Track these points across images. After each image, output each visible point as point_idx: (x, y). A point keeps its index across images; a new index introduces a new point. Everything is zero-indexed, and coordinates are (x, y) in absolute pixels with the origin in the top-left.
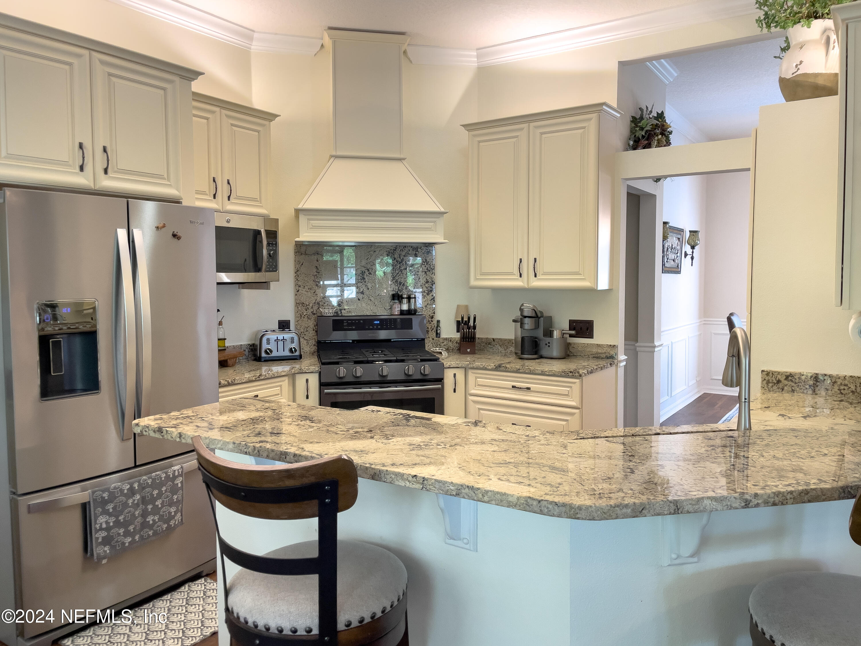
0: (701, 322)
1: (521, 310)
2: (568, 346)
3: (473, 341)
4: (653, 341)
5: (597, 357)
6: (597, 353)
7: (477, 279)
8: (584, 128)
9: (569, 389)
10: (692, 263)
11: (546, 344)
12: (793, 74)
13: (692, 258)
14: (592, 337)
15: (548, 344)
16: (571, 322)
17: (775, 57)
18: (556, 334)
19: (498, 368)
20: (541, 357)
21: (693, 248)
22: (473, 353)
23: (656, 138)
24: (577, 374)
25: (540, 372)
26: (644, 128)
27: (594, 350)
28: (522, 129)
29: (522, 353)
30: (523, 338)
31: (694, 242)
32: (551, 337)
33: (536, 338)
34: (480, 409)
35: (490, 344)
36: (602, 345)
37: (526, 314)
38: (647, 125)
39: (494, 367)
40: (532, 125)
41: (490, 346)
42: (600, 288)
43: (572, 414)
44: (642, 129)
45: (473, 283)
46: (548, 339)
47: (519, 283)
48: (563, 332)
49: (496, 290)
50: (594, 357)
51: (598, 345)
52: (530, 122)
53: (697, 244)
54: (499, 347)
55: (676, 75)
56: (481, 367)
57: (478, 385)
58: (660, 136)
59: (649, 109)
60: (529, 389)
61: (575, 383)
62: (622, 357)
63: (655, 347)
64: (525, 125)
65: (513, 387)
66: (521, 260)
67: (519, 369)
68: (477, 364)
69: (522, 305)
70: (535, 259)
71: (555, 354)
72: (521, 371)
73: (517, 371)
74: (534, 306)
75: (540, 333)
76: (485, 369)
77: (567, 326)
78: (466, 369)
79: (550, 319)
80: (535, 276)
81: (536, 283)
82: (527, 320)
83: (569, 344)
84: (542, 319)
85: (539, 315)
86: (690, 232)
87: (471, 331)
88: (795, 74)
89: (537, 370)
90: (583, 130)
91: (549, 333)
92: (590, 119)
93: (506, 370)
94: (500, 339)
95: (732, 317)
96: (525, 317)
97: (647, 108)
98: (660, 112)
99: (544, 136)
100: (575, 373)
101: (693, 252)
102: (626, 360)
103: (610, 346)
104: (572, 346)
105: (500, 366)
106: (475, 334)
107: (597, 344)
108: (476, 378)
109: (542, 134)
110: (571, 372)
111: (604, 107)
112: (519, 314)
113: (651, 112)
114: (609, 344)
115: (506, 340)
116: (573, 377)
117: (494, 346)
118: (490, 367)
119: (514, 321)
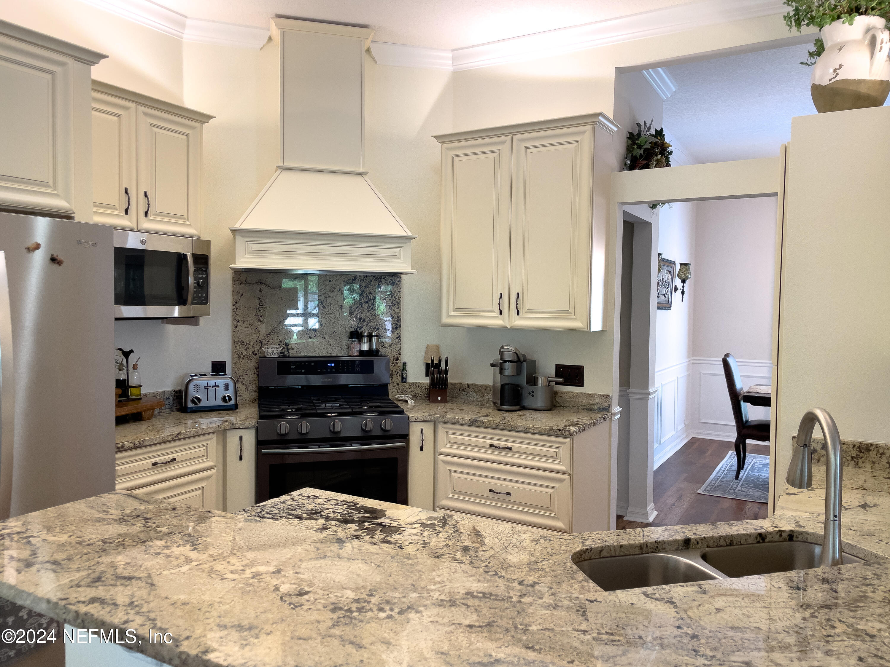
0: (689, 361)
1: (501, 353)
2: (554, 394)
3: (445, 388)
4: (647, 387)
5: (588, 409)
6: (588, 404)
7: (449, 316)
8: (577, 142)
9: (557, 450)
10: (683, 298)
11: (530, 393)
12: (830, 80)
13: (683, 293)
14: (582, 385)
15: (532, 394)
16: (558, 367)
17: (801, 63)
18: (541, 381)
19: (473, 423)
20: (523, 408)
21: (683, 281)
22: (444, 401)
23: (655, 158)
24: (567, 433)
25: (523, 429)
26: (643, 146)
27: (585, 401)
28: (503, 142)
29: (502, 404)
30: (503, 386)
31: (686, 275)
32: (535, 385)
33: (518, 386)
34: (451, 471)
35: (463, 390)
36: (594, 395)
37: (506, 358)
38: (646, 142)
39: (469, 422)
40: (516, 137)
41: (464, 393)
42: (593, 330)
43: (561, 481)
44: (640, 147)
45: (445, 320)
46: (531, 388)
47: (498, 322)
48: (549, 379)
49: (472, 329)
50: (584, 409)
51: (589, 395)
52: (514, 133)
53: (688, 278)
54: (475, 394)
55: (674, 90)
56: (454, 421)
57: (450, 442)
58: (659, 156)
59: (648, 125)
60: (509, 448)
61: (564, 443)
62: (617, 409)
63: (649, 394)
64: (508, 138)
65: (491, 446)
66: (501, 295)
67: (499, 425)
68: (450, 416)
69: (502, 347)
70: (518, 295)
71: (540, 404)
72: (500, 427)
73: (496, 427)
74: (516, 349)
75: (522, 380)
76: (457, 423)
77: (553, 372)
78: (435, 423)
79: (533, 364)
80: (518, 314)
81: (519, 322)
82: (507, 366)
83: (556, 393)
84: (525, 364)
85: (522, 359)
86: (681, 264)
87: (443, 377)
88: (833, 80)
89: (520, 426)
90: (574, 145)
91: (532, 381)
92: (584, 132)
93: (483, 425)
94: (476, 385)
95: (728, 359)
96: (506, 361)
97: (645, 123)
98: (659, 130)
99: (529, 151)
100: (565, 432)
101: (683, 287)
102: (621, 412)
103: (603, 396)
104: (559, 395)
105: (475, 421)
106: (446, 379)
107: (588, 394)
108: (447, 434)
109: (527, 148)
110: (560, 430)
111: (601, 118)
112: (498, 357)
113: (649, 128)
114: (602, 393)
115: (482, 386)
116: (562, 436)
117: (468, 393)
118: (463, 422)
119: (493, 365)
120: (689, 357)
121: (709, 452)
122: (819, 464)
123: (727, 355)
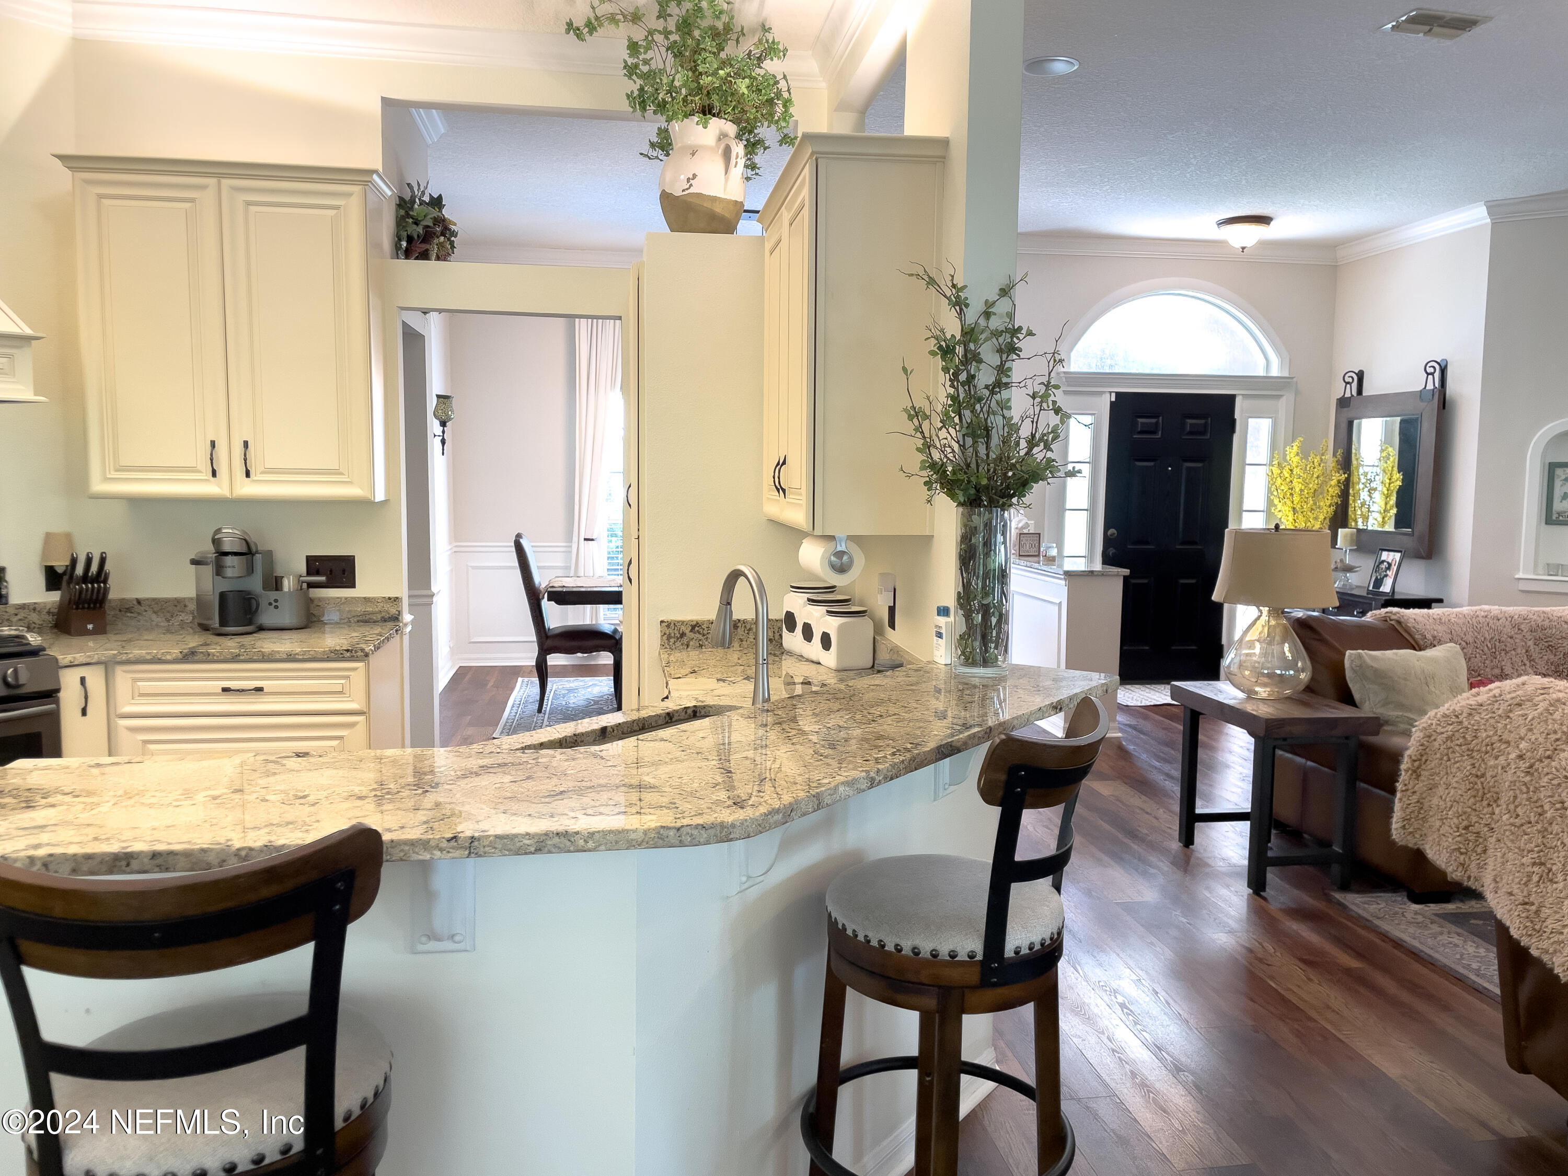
0: (450, 549)
1: (216, 542)
2: (309, 602)
3: (101, 607)
4: (429, 586)
5: (365, 620)
6: (365, 614)
7: (106, 480)
8: (337, 208)
9: (343, 681)
10: (443, 450)
11: (270, 604)
12: (683, 191)
13: (443, 442)
14: (353, 585)
15: (274, 604)
16: (310, 560)
17: (641, 154)
18: (288, 584)
19: (189, 657)
20: (261, 629)
21: (443, 424)
22: (101, 630)
23: (436, 241)
24: (360, 654)
25: (285, 656)
26: (420, 221)
27: (360, 609)
28: (203, 187)
29: (223, 623)
30: (223, 596)
31: (447, 415)
32: (277, 589)
33: (249, 593)
34: (146, 742)
35: (129, 610)
36: (373, 598)
37: (227, 548)
38: (425, 216)
39: (180, 656)
40: (226, 182)
41: (129, 614)
42: (377, 500)
43: (352, 725)
44: (416, 223)
45: (98, 486)
46: (273, 595)
47: (211, 489)
48: (301, 578)
49: (137, 503)
50: (358, 621)
51: (367, 600)
52: (220, 176)
53: (450, 419)
54: (154, 617)
55: (443, 131)
56: (149, 657)
57: (141, 695)
58: (442, 239)
59: (422, 189)
60: (260, 689)
61: (355, 669)
62: (407, 617)
63: (432, 596)
64: (212, 181)
65: (225, 690)
66: (213, 444)
67: (239, 655)
68: (136, 652)
69: (218, 531)
70: (246, 444)
71: (287, 620)
72: (242, 658)
73: (235, 659)
74: (245, 532)
75: (255, 584)
76: (160, 661)
77: (302, 568)
78: (108, 666)
79: (269, 555)
80: (248, 474)
81: (248, 489)
82: (229, 560)
83: (312, 600)
84: (258, 556)
85: (254, 550)
86: (438, 396)
87: (99, 587)
88: (687, 192)
89: (278, 652)
90: (334, 212)
91: (276, 584)
92: (349, 195)
93: (209, 659)
94: (154, 599)
95: (521, 540)
96: (226, 554)
97: (419, 185)
98: (436, 197)
99: (253, 209)
100: (356, 652)
101: (443, 432)
102: (412, 622)
103: (390, 598)
104: (316, 603)
105: (193, 653)
106: (106, 591)
107: (365, 598)
108: (135, 680)
109: (249, 204)
110: (348, 651)
111: (375, 177)
112: (210, 548)
113: (423, 193)
114: (387, 596)
115: (167, 601)
116: (353, 659)
117: (139, 614)
118: (169, 657)
119: (194, 562)
120: (450, 543)
121: (491, 684)
122: (689, 649)
123: (519, 536)
